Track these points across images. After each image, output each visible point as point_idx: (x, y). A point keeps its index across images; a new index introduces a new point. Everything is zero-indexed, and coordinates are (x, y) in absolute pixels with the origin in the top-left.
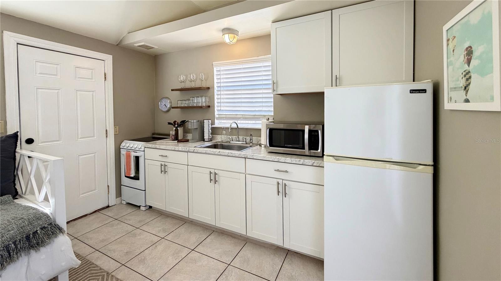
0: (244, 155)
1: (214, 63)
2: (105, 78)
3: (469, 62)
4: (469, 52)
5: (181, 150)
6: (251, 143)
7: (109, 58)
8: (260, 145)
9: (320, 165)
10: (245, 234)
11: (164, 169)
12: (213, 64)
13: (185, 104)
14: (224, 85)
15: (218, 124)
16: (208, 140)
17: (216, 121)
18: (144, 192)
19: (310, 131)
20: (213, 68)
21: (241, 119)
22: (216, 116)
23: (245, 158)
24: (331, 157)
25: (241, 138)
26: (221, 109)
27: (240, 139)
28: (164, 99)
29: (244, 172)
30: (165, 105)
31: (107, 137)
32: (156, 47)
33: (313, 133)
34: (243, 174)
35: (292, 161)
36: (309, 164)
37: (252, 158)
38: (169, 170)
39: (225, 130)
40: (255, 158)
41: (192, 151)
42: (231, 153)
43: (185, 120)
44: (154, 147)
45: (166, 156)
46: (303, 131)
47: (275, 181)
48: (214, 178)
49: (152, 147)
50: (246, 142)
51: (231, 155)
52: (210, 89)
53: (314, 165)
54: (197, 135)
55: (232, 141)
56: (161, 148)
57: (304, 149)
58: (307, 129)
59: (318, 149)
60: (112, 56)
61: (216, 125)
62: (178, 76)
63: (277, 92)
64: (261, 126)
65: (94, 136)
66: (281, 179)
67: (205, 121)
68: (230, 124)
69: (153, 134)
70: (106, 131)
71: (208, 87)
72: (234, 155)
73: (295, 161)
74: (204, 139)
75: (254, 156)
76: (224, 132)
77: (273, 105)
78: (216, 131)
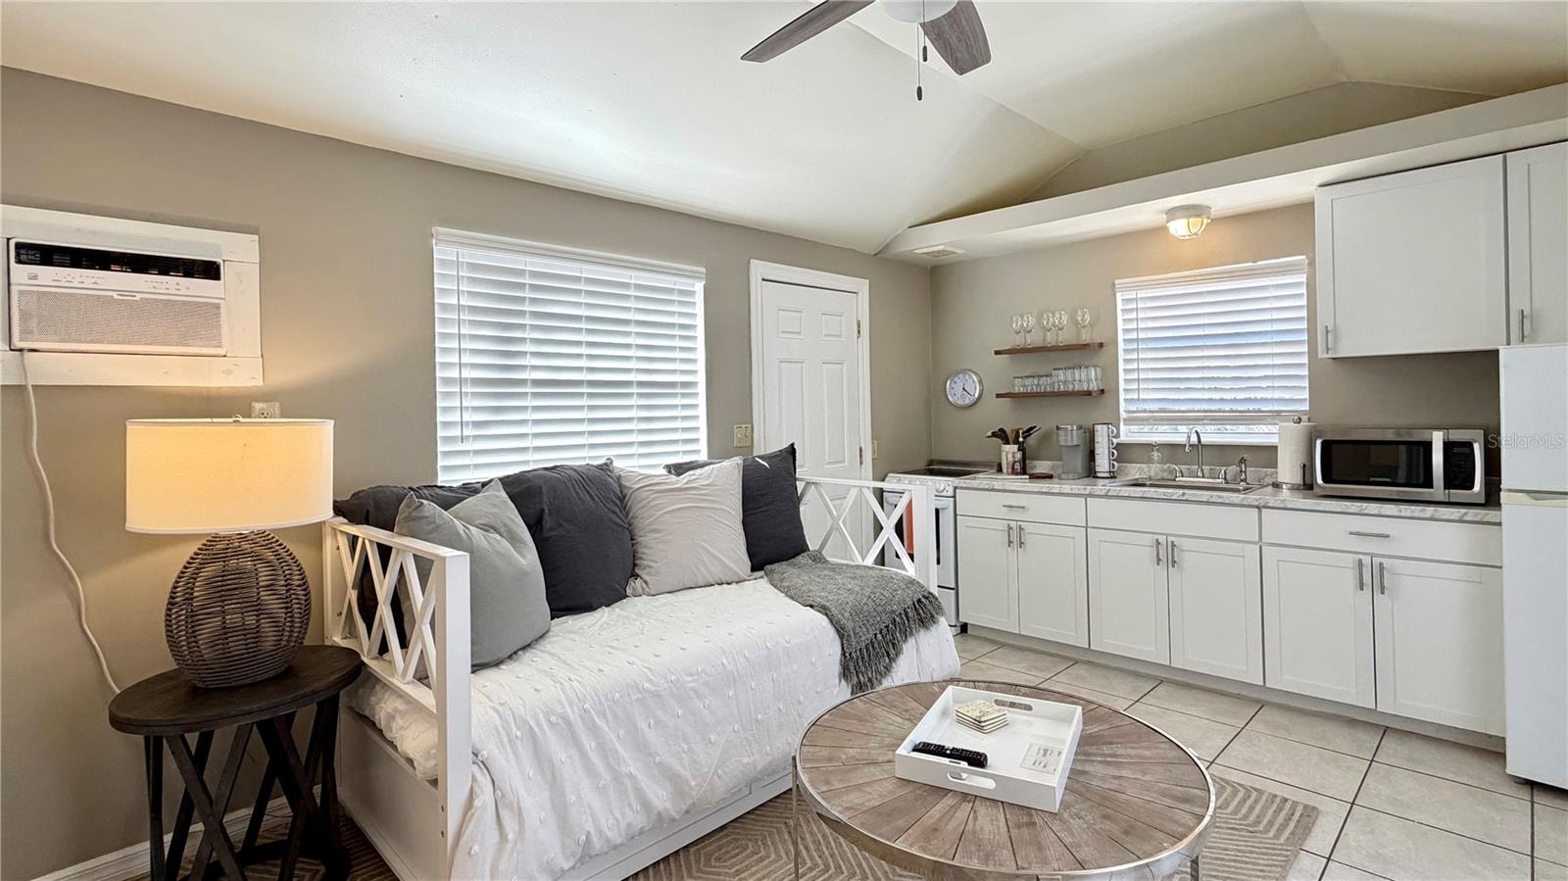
0: (1257, 500)
1: (1117, 282)
2: (859, 332)
5: (1070, 492)
6: (1242, 481)
7: (862, 286)
8: (1277, 485)
9: (1485, 520)
10: (1261, 683)
11: (1016, 538)
12: (1114, 285)
13: (1031, 386)
14: (1149, 336)
15: (1128, 434)
16: (1108, 475)
17: (1122, 427)
18: (953, 591)
19: (1448, 446)
20: (1115, 295)
21: (1205, 422)
22: (1123, 415)
23: (1258, 507)
24: (1521, 494)
25: (1206, 468)
26: (1141, 397)
27: (1205, 472)
28: (961, 376)
29: (1257, 539)
30: (963, 389)
31: (861, 463)
32: (960, 251)
33: (1456, 450)
34: (1251, 546)
35: (1400, 511)
36: (1452, 518)
37: (1281, 506)
38: (1029, 540)
39: (1158, 450)
40: (1289, 506)
41: (1103, 493)
42: (1219, 497)
43: (1035, 427)
44: (987, 487)
45: (1023, 507)
46: (1427, 446)
47: (1351, 559)
48: (1168, 555)
49: (981, 487)
50: (1225, 479)
51: (1220, 500)
52: (1104, 348)
53: (1466, 518)
54: (1078, 461)
55: (1182, 476)
56: (1007, 488)
57: (1432, 487)
58: (1438, 440)
59: (1471, 487)
60: (867, 281)
61: (1124, 438)
62: (1012, 318)
63: (1335, 352)
64: (1277, 440)
65: (843, 462)
66: (1368, 554)
67: (1098, 428)
69: (931, 462)
70: (861, 450)
71: (1100, 341)
72: (1227, 501)
73: (1409, 511)
74: (1095, 472)
75: (1287, 502)
76: (1156, 455)
77: (1307, 385)
78: (1123, 452)
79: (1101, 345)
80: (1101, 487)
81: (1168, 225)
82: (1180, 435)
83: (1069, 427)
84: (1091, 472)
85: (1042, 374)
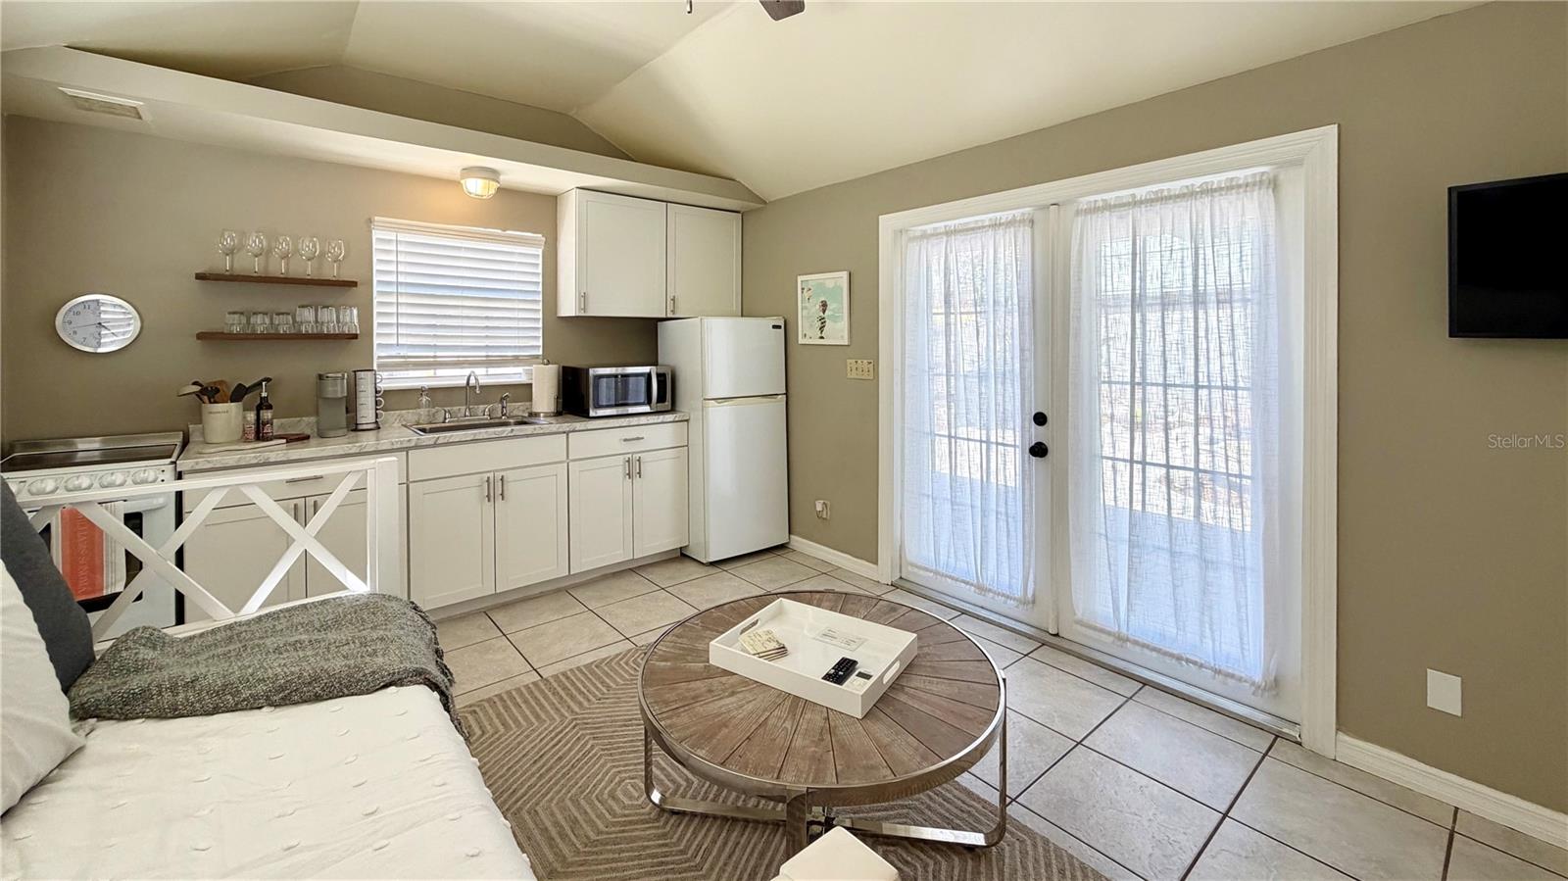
1: (376, 218)
3: (824, 312)
4: (824, 305)
5: (390, 448)
6: (504, 415)
9: (675, 419)
12: (370, 221)
15: (390, 380)
17: (379, 374)
19: (657, 376)
20: (371, 233)
22: (378, 361)
23: (566, 433)
25: (476, 408)
26: (400, 342)
27: (473, 411)
29: (565, 459)
34: (561, 465)
35: (648, 420)
36: (670, 420)
39: (427, 395)
46: (647, 375)
47: (622, 459)
48: (495, 490)
50: (489, 415)
52: (356, 287)
54: (342, 416)
56: (294, 457)
58: (653, 371)
59: (665, 401)
63: (585, 312)
64: (530, 379)
66: (632, 453)
67: (360, 375)
68: (466, 378)
71: (352, 279)
73: (652, 420)
74: (358, 425)
76: (424, 399)
77: (541, 335)
78: (389, 399)
79: (354, 284)
80: (368, 441)
81: (462, 182)
82: (454, 377)
83: (340, 375)
84: (355, 427)
85: (282, 311)
